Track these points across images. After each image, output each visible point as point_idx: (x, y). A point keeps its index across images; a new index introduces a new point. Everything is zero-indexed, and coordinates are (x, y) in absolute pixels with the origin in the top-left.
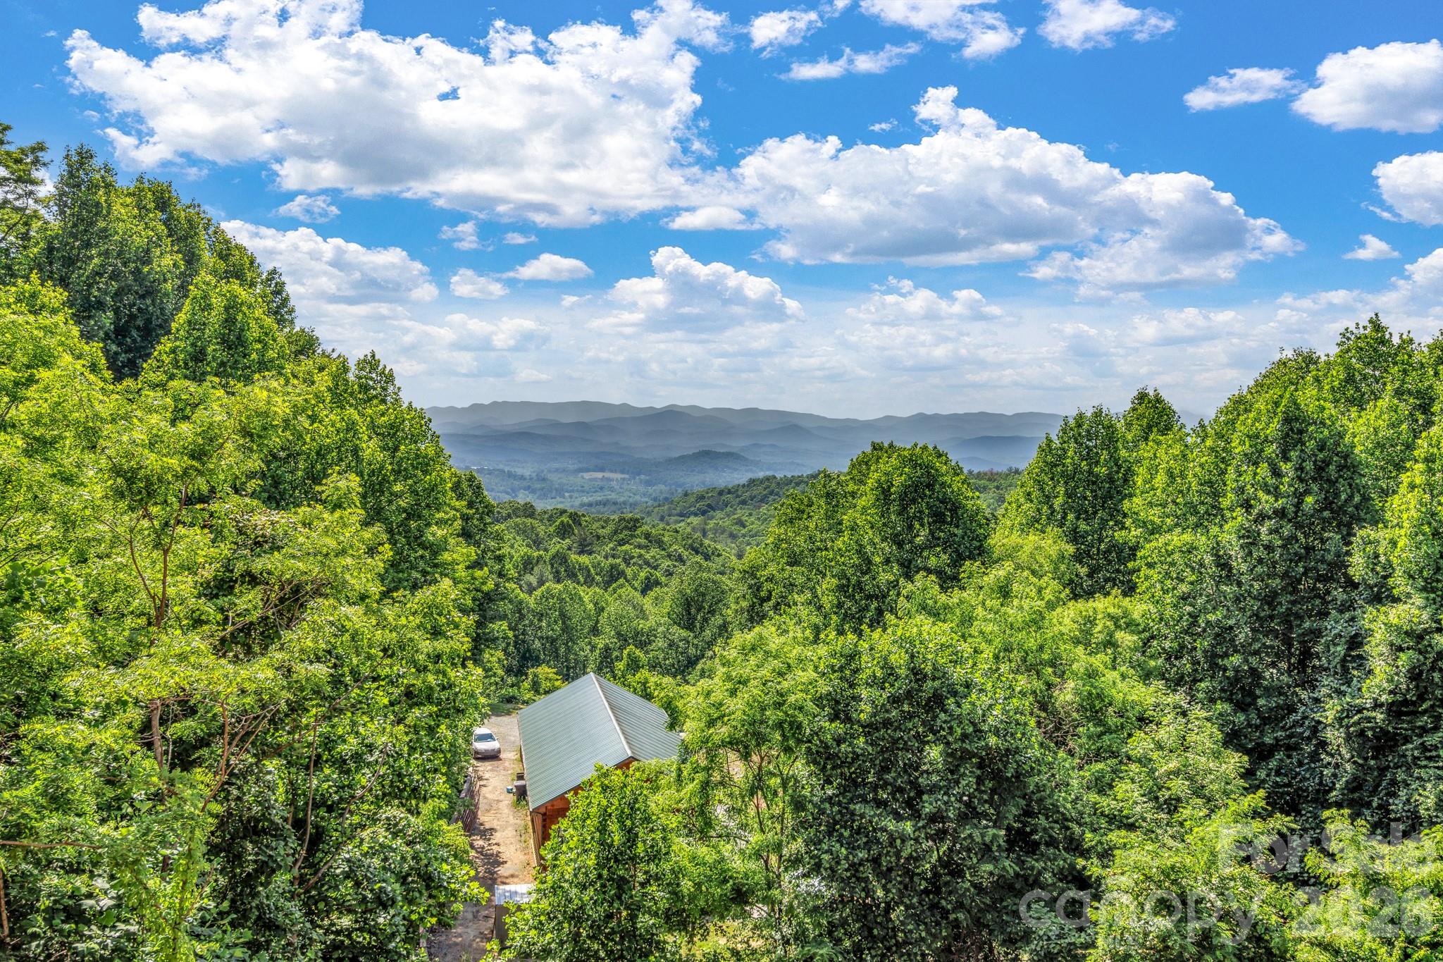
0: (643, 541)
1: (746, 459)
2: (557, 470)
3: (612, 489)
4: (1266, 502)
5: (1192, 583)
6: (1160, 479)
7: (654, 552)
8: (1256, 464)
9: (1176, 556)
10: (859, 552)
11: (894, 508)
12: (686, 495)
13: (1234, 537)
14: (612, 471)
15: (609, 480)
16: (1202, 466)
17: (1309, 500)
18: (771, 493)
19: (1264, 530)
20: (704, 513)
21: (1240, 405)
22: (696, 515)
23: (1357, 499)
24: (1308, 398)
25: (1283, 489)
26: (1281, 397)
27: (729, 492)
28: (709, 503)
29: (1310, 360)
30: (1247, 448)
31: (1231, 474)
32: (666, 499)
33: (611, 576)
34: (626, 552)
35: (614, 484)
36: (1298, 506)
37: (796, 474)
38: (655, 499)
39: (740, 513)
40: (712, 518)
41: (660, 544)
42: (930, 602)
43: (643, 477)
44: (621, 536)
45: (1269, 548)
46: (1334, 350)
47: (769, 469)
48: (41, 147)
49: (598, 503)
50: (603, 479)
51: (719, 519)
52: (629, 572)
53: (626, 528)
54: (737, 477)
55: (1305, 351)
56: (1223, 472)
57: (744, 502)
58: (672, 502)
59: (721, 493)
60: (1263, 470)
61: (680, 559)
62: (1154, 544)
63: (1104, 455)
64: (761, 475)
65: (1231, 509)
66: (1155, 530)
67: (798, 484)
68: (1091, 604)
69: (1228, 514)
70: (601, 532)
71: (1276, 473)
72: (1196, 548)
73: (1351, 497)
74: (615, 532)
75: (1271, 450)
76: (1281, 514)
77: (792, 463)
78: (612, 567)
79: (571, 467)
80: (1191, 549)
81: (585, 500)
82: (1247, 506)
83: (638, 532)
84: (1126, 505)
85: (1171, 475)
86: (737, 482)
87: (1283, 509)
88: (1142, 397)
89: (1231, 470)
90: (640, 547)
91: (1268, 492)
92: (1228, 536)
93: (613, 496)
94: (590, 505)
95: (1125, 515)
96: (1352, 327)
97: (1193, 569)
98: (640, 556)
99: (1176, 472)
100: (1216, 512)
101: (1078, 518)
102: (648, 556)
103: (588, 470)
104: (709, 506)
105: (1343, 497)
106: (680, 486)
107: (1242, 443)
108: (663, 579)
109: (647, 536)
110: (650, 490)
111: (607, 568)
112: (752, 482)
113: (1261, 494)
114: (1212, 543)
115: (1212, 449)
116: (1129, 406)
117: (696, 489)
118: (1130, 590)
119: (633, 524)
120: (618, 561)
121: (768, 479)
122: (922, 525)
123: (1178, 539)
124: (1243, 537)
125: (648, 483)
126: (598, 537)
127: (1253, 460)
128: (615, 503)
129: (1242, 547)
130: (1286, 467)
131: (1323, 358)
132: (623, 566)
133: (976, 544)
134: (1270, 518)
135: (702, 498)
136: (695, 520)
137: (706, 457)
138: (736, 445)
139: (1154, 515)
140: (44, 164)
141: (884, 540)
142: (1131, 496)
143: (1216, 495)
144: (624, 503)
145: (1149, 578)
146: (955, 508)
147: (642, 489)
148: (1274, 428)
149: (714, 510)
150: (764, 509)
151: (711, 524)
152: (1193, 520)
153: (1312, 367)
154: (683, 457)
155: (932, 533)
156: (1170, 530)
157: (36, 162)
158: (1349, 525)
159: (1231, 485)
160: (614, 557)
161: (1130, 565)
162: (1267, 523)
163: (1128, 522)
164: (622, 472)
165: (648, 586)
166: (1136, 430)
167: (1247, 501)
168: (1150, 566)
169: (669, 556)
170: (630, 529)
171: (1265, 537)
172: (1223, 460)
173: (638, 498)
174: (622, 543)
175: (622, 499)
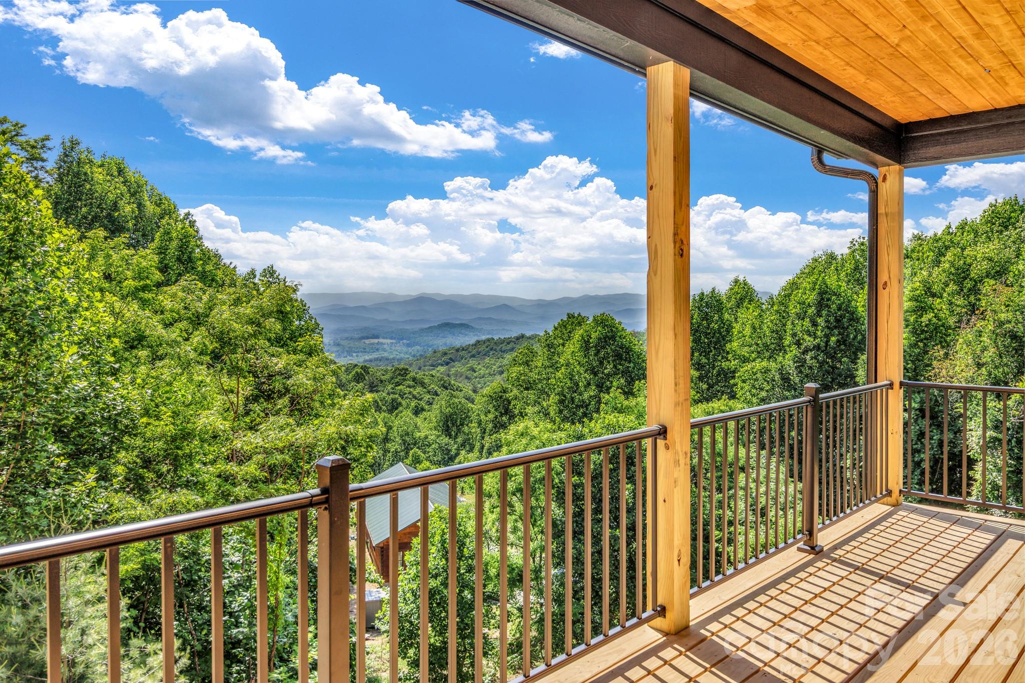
0: (411, 383)
1: (473, 328)
2: (347, 339)
3: (384, 350)
4: (809, 341)
5: (767, 391)
6: (748, 331)
7: (419, 389)
8: (803, 319)
9: (759, 375)
10: (571, 379)
11: (592, 352)
12: (435, 352)
13: (791, 363)
14: (384, 338)
15: (382, 344)
16: (772, 321)
17: (833, 339)
18: (491, 349)
19: (808, 357)
20: (447, 364)
21: (793, 285)
22: (442, 365)
23: (859, 337)
24: (832, 281)
25: (819, 333)
26: (817, 279)
27: (463, 349)
28: (451, 357)
29: (832, 257)
30: (798, 310)
31: (789, 326)
32: (421, 355)
33: (393, 406)
34: (401, 390)
35: (385, 346)
36: (827, 343)
37: (507, 336)
38: (414, 356)
39: (472, 363)
40: (453, 367)
41: (423, 384)
42: (619, 405)
43: (405, 341)
44: (397, 380)
45: (811, 368)
46: (846, 251)
47: (489, 334)
48: (47, 138)
49: (376, 359)
50: (378, 343)
51: (458, 367)
52: (404, 403)
53: (399, 374)
54: (469, 339)
55: (829, 251)
56: (784, 325)
57: (473, 356)
58: (426, 357)
59: (458, 350)
60: (807, 323)
61: (436, 394)
62: (746, 368)
63: (716, 317)
64: (484, 338)
65: (789, 346)
66: (745, 360)
67: (508, 343)
68: (710, 404)
69: (788, 349)
70: (383, 378)
71: (815, 324)
72: (770, 371)
73: (855, 337)
74: (392, 378)
75: (812, 311)
76: (817, 347)
77: (504, 329)
78: (393, 400)
79: (356, 336)
80: (767, 371)
81: (367, 358)
82: (798, 344)
83: (408, 377)
84: (728, 346)
85: (754, 328)
86: (468, 343)
87: (819, 345)
88: (736, 281)
89: (789, 323)
90: (409, 387)
91: (810, 335)
92: (788, 361)
93: (386, 355)
94: (371, 361)
95: (728, 353)
96: (856, 238)
97: (768, 382)
98: (410, 393)
99: (757, 326)
100: (781, 348)
101: (700, 355)
102: (415, 393)
103: (368, 338)
104: (451, 359)
105: (852, 336)
106: (430, 347)
107: (795, 307)
108: (426, 407)
109: (414, 379)
110: (410, 350)
111: (389, 401)
112: (478, 342)
113: (806, 337)
114: (779, 366)
115: (777, 311)
116: (728, 287)
117: (441, 349)
118: (733, 396)
119: (404, 372)
120: (397, 396)
121: (488, 340)
122: (609, 362)
123: (759, 365)
124: (796, 362)
125: (408, 345)
126: (382, 381)
127: (801, 317)
128: (387, 359)
129: (796, 368)
130: (820, 321)
131: (840, 257)
132: (400, 399)
133: (641, 372)
134: (811, 350)
135: (445, 354)
136: (442, 369)
137: (447, 327)
138: (464, 318)
139: (745, 351)
140: (50, 149)
141: (586, 371)
142: (730, 341)
143: (781, 338)
144: (394, 359)
145: (743, 389)
146: (628, 350)
147: (405, 349)
148: (812, 297)
149: (454, 361)
150: (487, 360)
151: (453, 370)
152: (767, 354)
153: (834, 262)
154: (430, 327)
155: (615, 366)
156: (754, 360)
157: (43, 147)
158: (855, 354)
159: (789, 332)
160: (394, 393)
161: (732, 382)
162: (810, 353)
163: (730, 356)
164: (392, 338)
165: (417, 411)
166: (733, 302)
167: (798, 341)
168: (744, 381)
169: (429, 392)
170: (402, 375)
171: (809, 362)
172: (784, 317)
173: (402, 355)
174: (398, 384)
175: (392, 357)
